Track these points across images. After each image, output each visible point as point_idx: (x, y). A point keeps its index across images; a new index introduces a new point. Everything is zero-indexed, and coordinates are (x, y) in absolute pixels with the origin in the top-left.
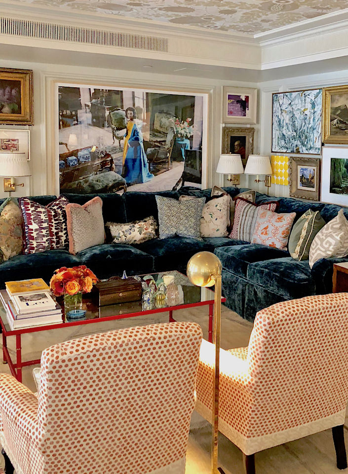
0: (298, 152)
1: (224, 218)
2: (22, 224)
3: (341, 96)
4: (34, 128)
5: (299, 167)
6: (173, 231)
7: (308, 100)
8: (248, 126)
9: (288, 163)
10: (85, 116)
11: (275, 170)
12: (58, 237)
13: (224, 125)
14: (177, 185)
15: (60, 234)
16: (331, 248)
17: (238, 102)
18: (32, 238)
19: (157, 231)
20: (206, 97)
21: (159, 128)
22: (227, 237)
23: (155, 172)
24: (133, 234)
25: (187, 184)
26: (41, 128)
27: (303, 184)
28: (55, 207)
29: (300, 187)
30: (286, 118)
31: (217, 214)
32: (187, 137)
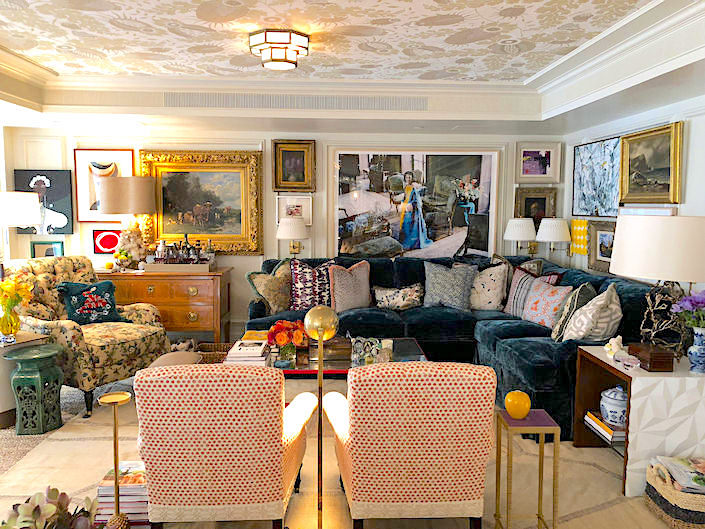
0: (597, 215)
1: (499, 289)
2: (290, 282)
3: (639, 144)
4: (317, 194)
5: (599, 233)
6: (437, 300)
7: (607, 151)
8: (550, 186)
9: (586, 229)
10: (363, 182)
11: (574, 237)
12: (322, 297)
13: (517, 186)
14: (459, 251)
15: (323, 294)
16: (583, 328)
17: (536, 158)
18: (297, 296)
19: (422, 299)
20: (495, 155)
21: (439, 191)
22: (502, 311)
23: (433, 238)
24: (396, 299)
25: (470, 251)
26: (322, 195)
27: (603, 254)
28: (321, 269)
29: (599, 257)
30: (586, 174)
31: (490, 284)
32: (471, 200)
